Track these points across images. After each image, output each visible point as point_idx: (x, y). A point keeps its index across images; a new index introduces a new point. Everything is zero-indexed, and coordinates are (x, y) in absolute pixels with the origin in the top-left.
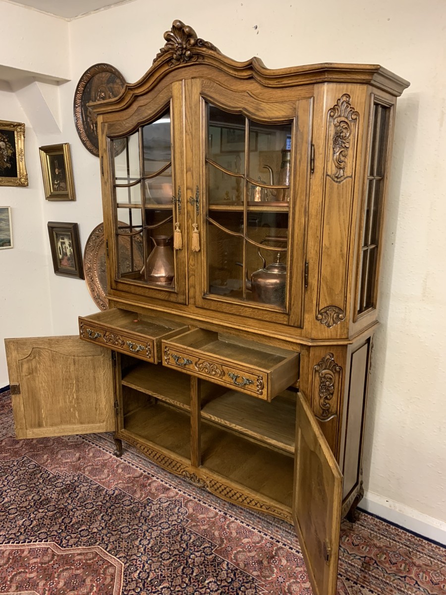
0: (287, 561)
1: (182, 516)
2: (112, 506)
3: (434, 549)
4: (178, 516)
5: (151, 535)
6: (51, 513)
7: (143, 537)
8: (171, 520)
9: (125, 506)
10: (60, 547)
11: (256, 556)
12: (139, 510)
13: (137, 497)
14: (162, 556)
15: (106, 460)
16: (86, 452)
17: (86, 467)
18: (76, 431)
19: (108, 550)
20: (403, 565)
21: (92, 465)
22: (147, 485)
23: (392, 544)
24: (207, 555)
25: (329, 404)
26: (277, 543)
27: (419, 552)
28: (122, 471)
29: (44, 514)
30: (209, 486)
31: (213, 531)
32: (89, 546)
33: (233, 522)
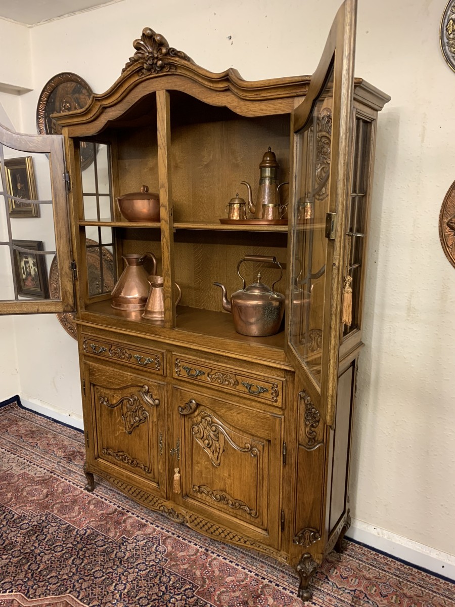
0: (274, 599)
1: (160, 555)
2: (84, 547)
3: (424, 578)
4: (156, 556)
5: (127, 578)
6: (15, 560)
7: (119, 581)
8: (149, 560)
9: (98, 546)
10: (26, 598)
11: (241, 596)
12: (113, 551)
13: (111, 535)
14: (140, 602)
15: (76, 496)
16: (54, 487)
17: (55, 504)
19: (80, 598)
20: (394, 597)
21: (62, 502)
22: (122, 521)
23: (381, 574)
24: (188, 598)
25: (315, 431)
26: (263, 580)
27: (409, 581)
28: (95, 507)
29: (8, 561)
30: (189, 522)
31: (194, 571)
32: (59, 594)
33: (215, 559)
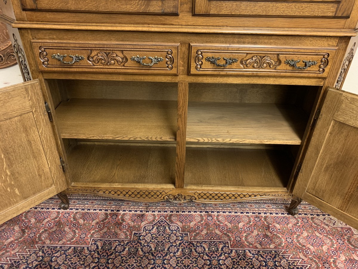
0: (278, 224)
1: (178, 233)
2: (108, 260)
4: (175, 235)
5: (171, 265)
8: (173, 241)
9: (120, 252)
11: (259, 233)
12: (138, 249)
13: (123, 237)
15: (56, 218)
17: (40, 236)
18: (22, 209)
21: (46, 230)
24: (229, 254)
28: (84, 220)
30: (197, 198)
31: (213, 232)
33: (218, 216)
